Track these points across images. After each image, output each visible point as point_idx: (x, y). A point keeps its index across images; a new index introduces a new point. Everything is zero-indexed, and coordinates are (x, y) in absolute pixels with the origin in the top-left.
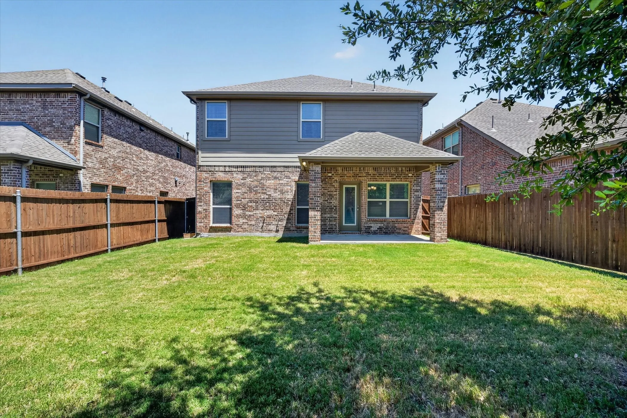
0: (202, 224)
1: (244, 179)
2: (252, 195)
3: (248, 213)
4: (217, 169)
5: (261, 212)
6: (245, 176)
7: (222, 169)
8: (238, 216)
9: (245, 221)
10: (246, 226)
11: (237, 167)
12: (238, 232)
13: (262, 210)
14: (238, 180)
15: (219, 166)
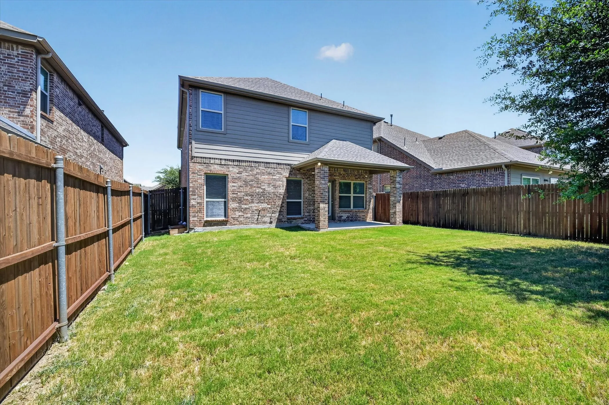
0: (196, 219)
1: (240, 173)
2: (248, 189)
3: (244, 206)
4: (212, 161)
5: (256, 205)
6: (241, 170)
7: (218, 162)
8: (234, 210)
9: (241, 214)
10: (242, 219)
11: (234, 161)
12: (235, 225)
13: (257, 203)
14: (234, 174)
15: (215, 159)
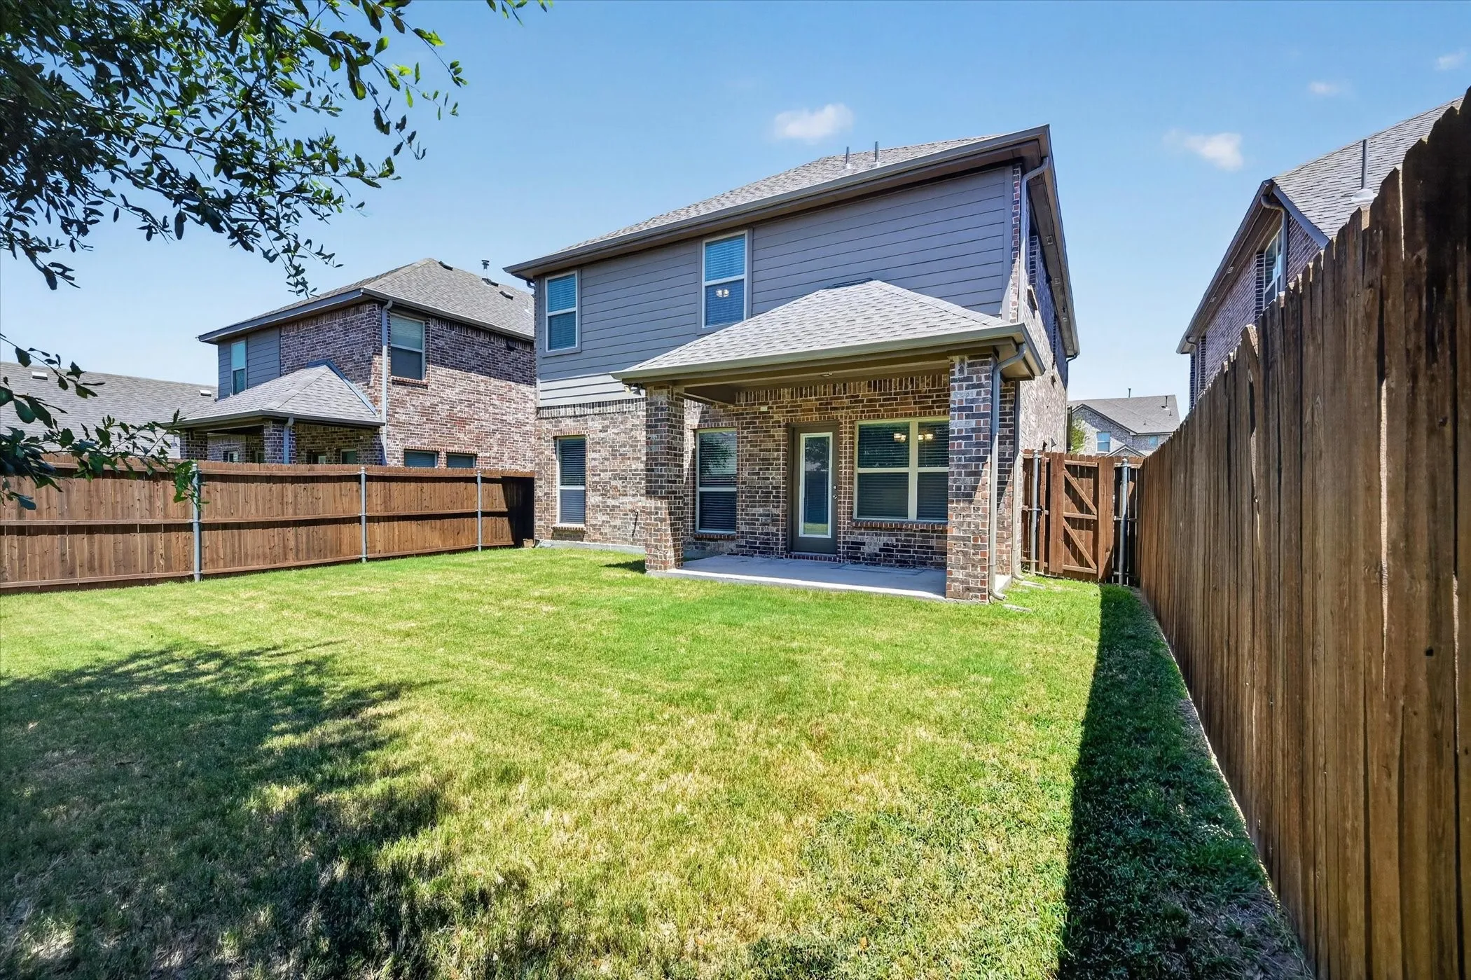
0: (542, 523)
1: (603, 430)
2: (617, 463)
3: (611, 502)
4: (562, 411)
5: (631, 499)
6: (606, 422)
7: (570, 411)
8: (596, 508)
9: (605, 518)
10: (606, 530)
11: (593, 405)
12: (595, 541)
13: (634, 495)
14: (595, 432)
15: (565, 406)
